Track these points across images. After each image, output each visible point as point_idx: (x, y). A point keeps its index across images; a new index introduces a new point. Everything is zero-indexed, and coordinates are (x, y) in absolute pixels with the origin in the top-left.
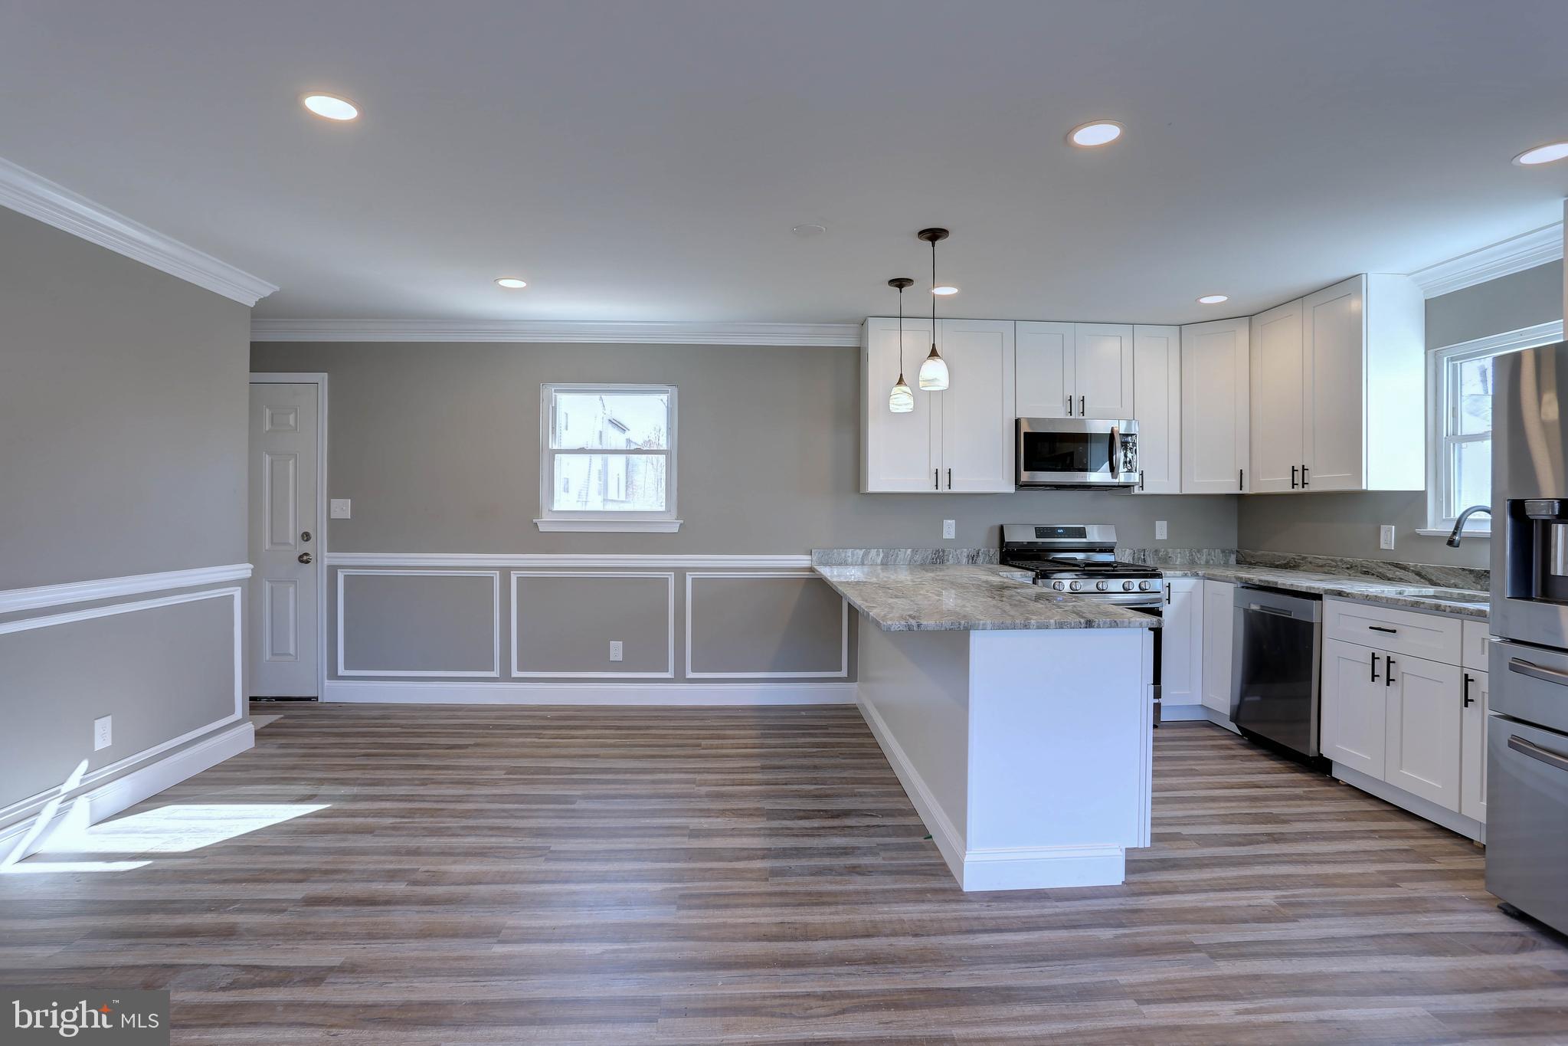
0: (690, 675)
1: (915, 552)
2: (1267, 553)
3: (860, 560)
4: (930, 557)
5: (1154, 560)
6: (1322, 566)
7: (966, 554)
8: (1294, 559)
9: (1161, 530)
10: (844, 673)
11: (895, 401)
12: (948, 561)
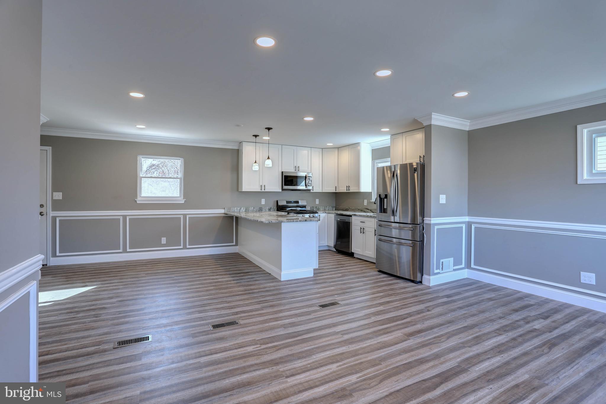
0: (188, 247)
1: (254, 208)
2: (342, 207)
3: (239, 211)
4: (258, 209)
5: (316, 209)
6: (351, 209)
7: (268, 208)
9: (317, 201)
10: (234, 244)
11: (254, 168)
12: (263, 210)
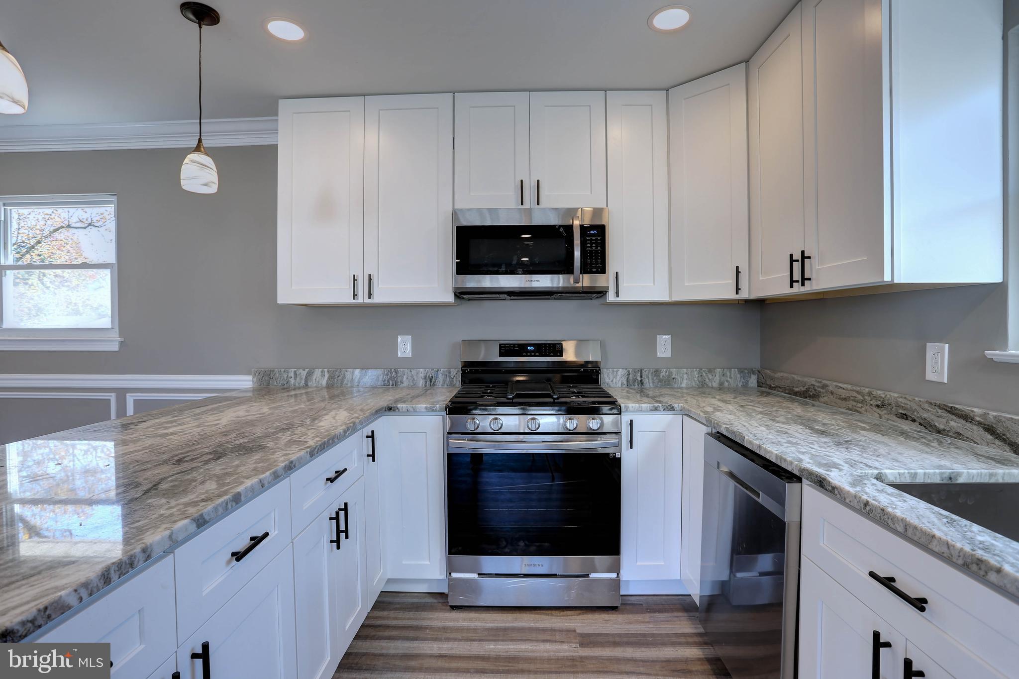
1: (363, 372)
2: (786, 375)
3: (303, 382)
4: (381, 378)
5: (653, 383)
6: (845, 399)
7: (422, 375)
8: (814, 385)
9: (664, 346)
12: (402, 382)
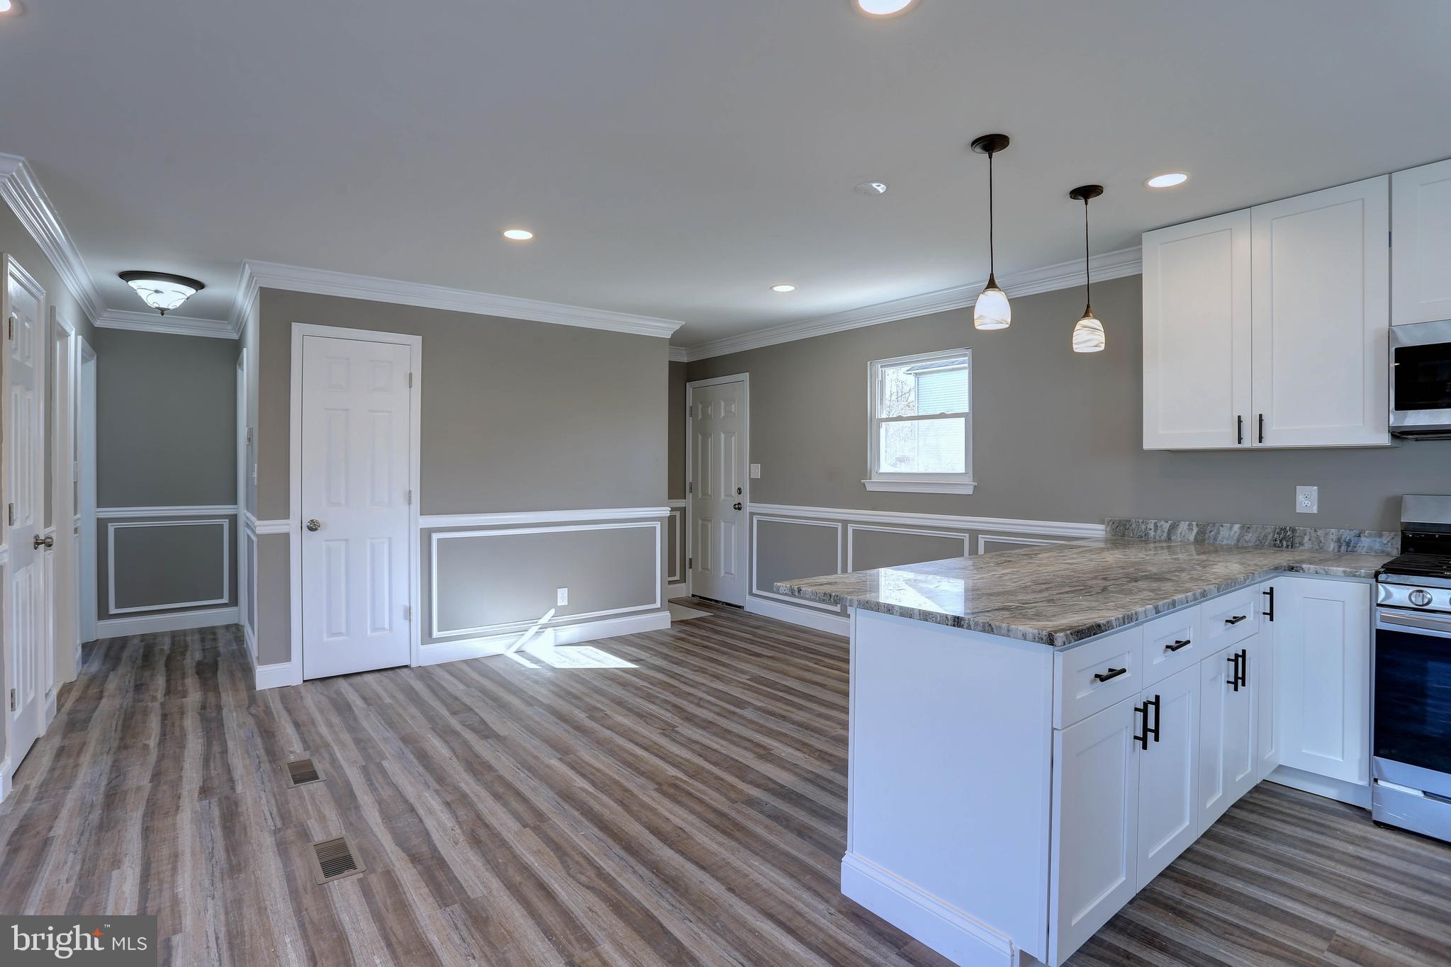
1: (1246, 528)
3: (1165, 535)
4: (1270, 537)
7: (1334, 537)
12: (1301, 544)
